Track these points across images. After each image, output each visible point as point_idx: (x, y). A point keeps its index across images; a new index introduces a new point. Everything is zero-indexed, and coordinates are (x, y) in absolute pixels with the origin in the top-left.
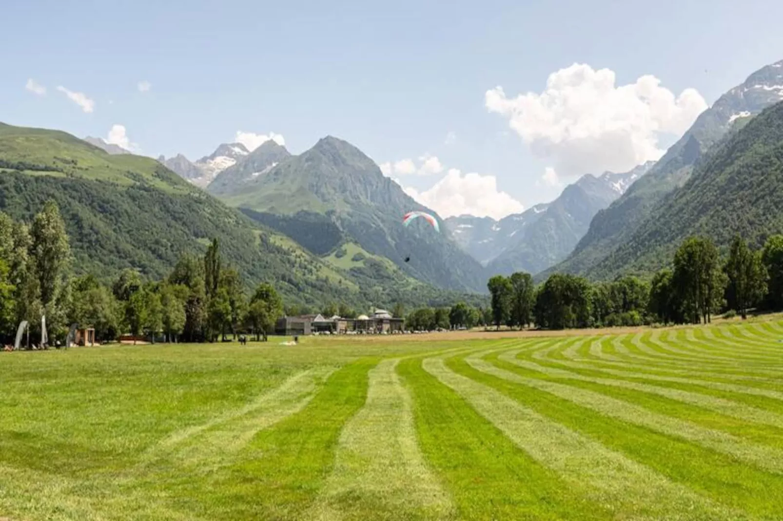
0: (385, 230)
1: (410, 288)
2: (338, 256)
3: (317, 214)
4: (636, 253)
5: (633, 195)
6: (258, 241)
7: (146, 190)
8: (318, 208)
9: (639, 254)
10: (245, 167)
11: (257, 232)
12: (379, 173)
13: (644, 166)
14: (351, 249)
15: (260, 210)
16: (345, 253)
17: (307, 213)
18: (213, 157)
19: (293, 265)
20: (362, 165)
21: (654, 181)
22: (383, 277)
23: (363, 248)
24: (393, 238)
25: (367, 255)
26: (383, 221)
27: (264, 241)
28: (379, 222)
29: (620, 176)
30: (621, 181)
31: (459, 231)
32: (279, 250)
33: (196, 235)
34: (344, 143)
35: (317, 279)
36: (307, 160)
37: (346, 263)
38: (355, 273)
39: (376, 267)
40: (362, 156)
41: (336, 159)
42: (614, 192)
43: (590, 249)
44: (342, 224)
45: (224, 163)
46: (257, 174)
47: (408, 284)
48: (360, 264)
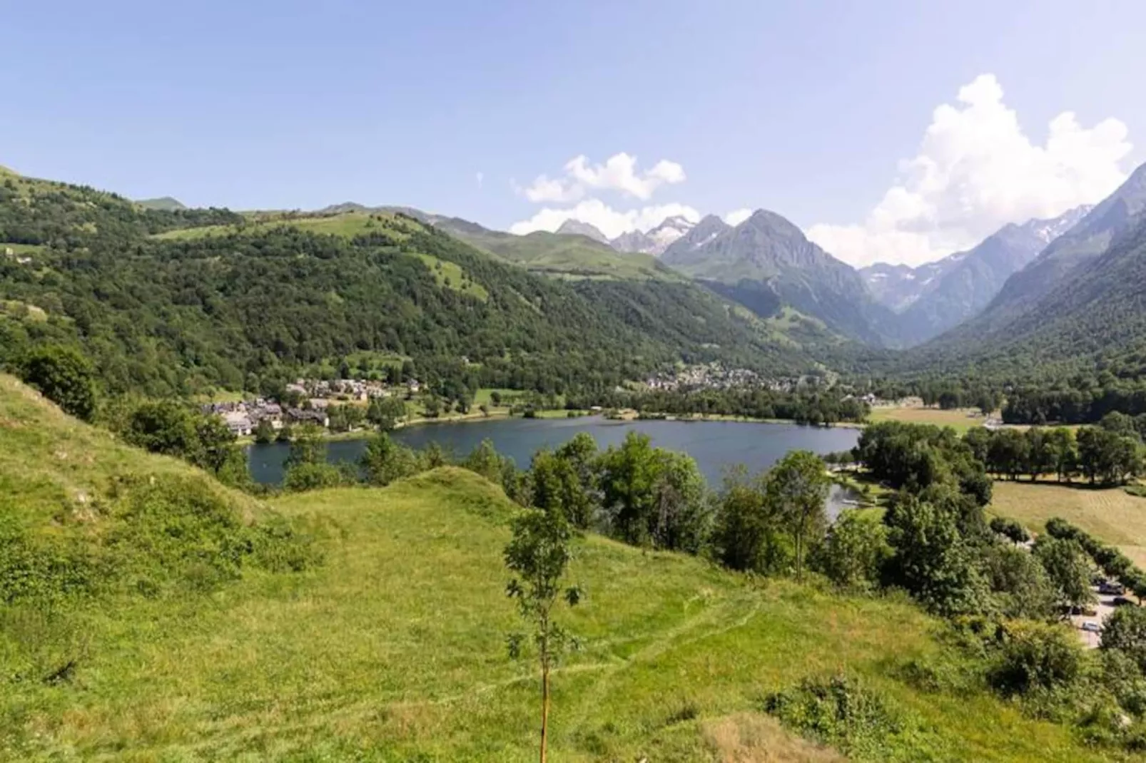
0: (811, 289)
1: (838, 343)
2: (778, 318)
3: (756, 282)
4: (1037, 322)
5: (1049, 257)
6: (728, 314)
7: (657, 283)
8: (756, 275)
9: (1041, 322)
10: (690, 239)
11: (726, 307)
12: (804, 238)
13: (1076, 211)
14: (789, 312)
15: (712, 279)
16: (783, 315)
17: (748, 281)
18: (660, 228)
19: (753, 330)
20: (789, 233)
21: (1074, 242)
22: (815, 335)
23: (797, 309)
24: (817, 296)
25: (802, 316)
26: (808, 281)
27: (732, 314)
28: (805, 282)
29: (1046, 222)
30: (1048, 228)
31: (874, 280)
32: (742, 320)
33: (694, 314)
34: (772, 214)
35: (772, 341)
36: (743, 233)
37: (785, 323)
38: (793, 332)
39: (809, 325)
40: (790, 225)
41: (767, 231)
42: (1038, 239)
43: (1002, 307)
44: (776, 288)
45: (671, 235)
46: (699, 244)
47: (836, 339)
48: (796, 324)
